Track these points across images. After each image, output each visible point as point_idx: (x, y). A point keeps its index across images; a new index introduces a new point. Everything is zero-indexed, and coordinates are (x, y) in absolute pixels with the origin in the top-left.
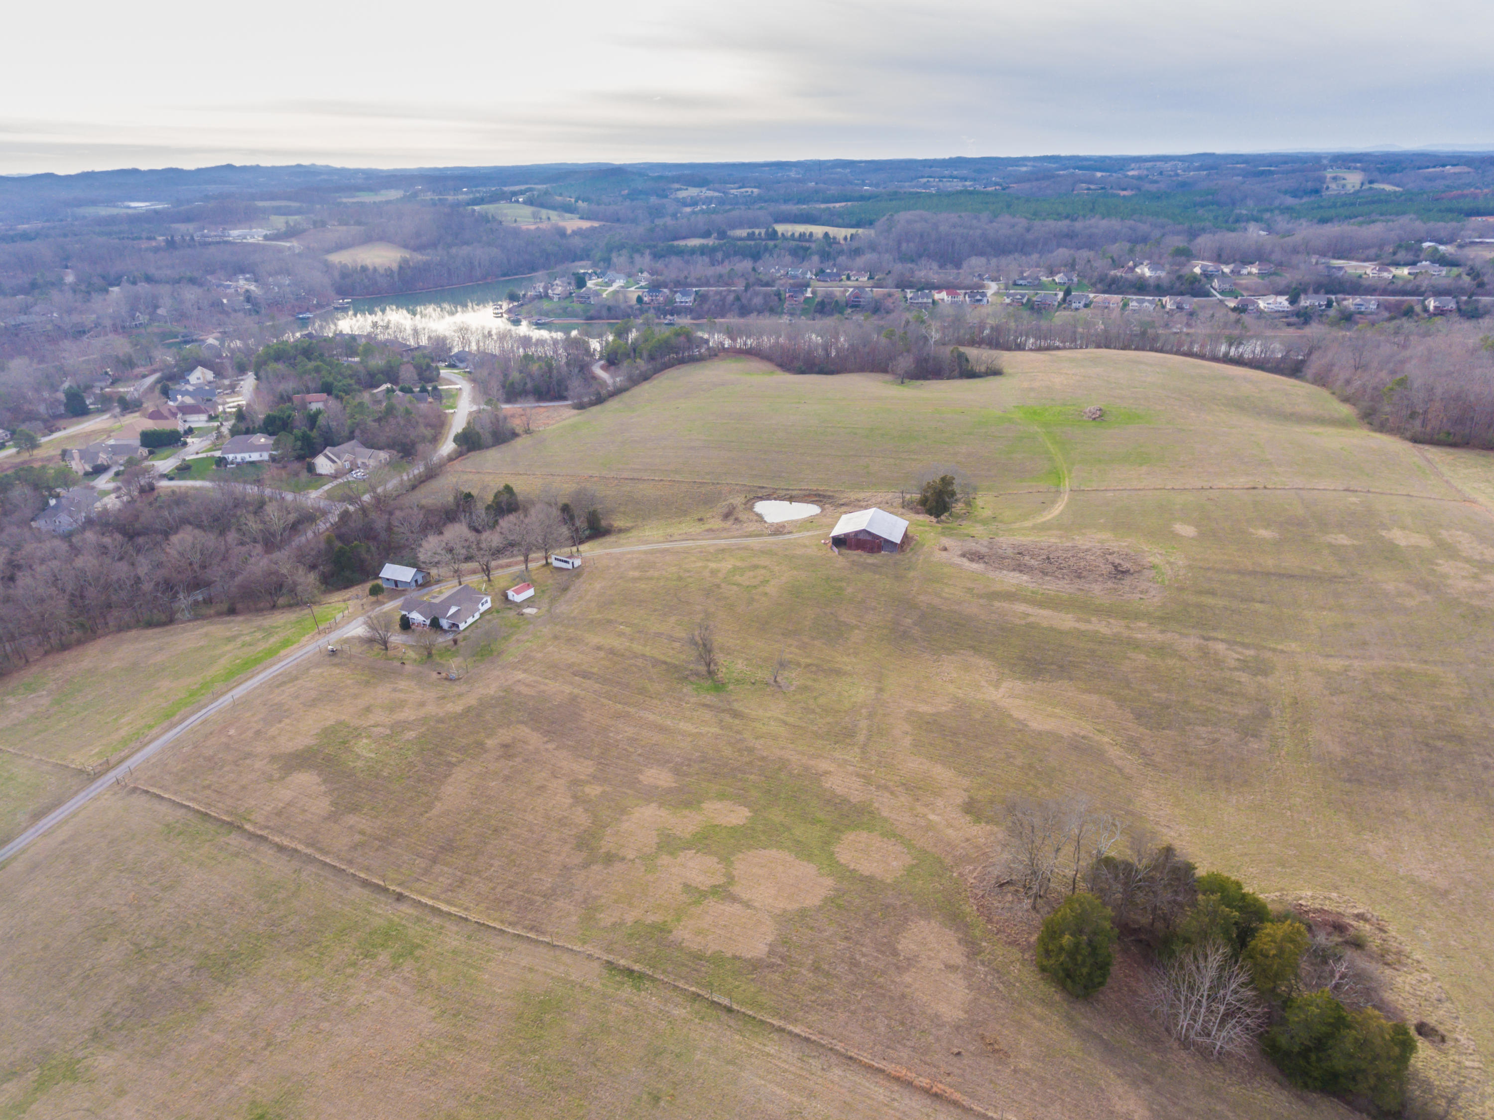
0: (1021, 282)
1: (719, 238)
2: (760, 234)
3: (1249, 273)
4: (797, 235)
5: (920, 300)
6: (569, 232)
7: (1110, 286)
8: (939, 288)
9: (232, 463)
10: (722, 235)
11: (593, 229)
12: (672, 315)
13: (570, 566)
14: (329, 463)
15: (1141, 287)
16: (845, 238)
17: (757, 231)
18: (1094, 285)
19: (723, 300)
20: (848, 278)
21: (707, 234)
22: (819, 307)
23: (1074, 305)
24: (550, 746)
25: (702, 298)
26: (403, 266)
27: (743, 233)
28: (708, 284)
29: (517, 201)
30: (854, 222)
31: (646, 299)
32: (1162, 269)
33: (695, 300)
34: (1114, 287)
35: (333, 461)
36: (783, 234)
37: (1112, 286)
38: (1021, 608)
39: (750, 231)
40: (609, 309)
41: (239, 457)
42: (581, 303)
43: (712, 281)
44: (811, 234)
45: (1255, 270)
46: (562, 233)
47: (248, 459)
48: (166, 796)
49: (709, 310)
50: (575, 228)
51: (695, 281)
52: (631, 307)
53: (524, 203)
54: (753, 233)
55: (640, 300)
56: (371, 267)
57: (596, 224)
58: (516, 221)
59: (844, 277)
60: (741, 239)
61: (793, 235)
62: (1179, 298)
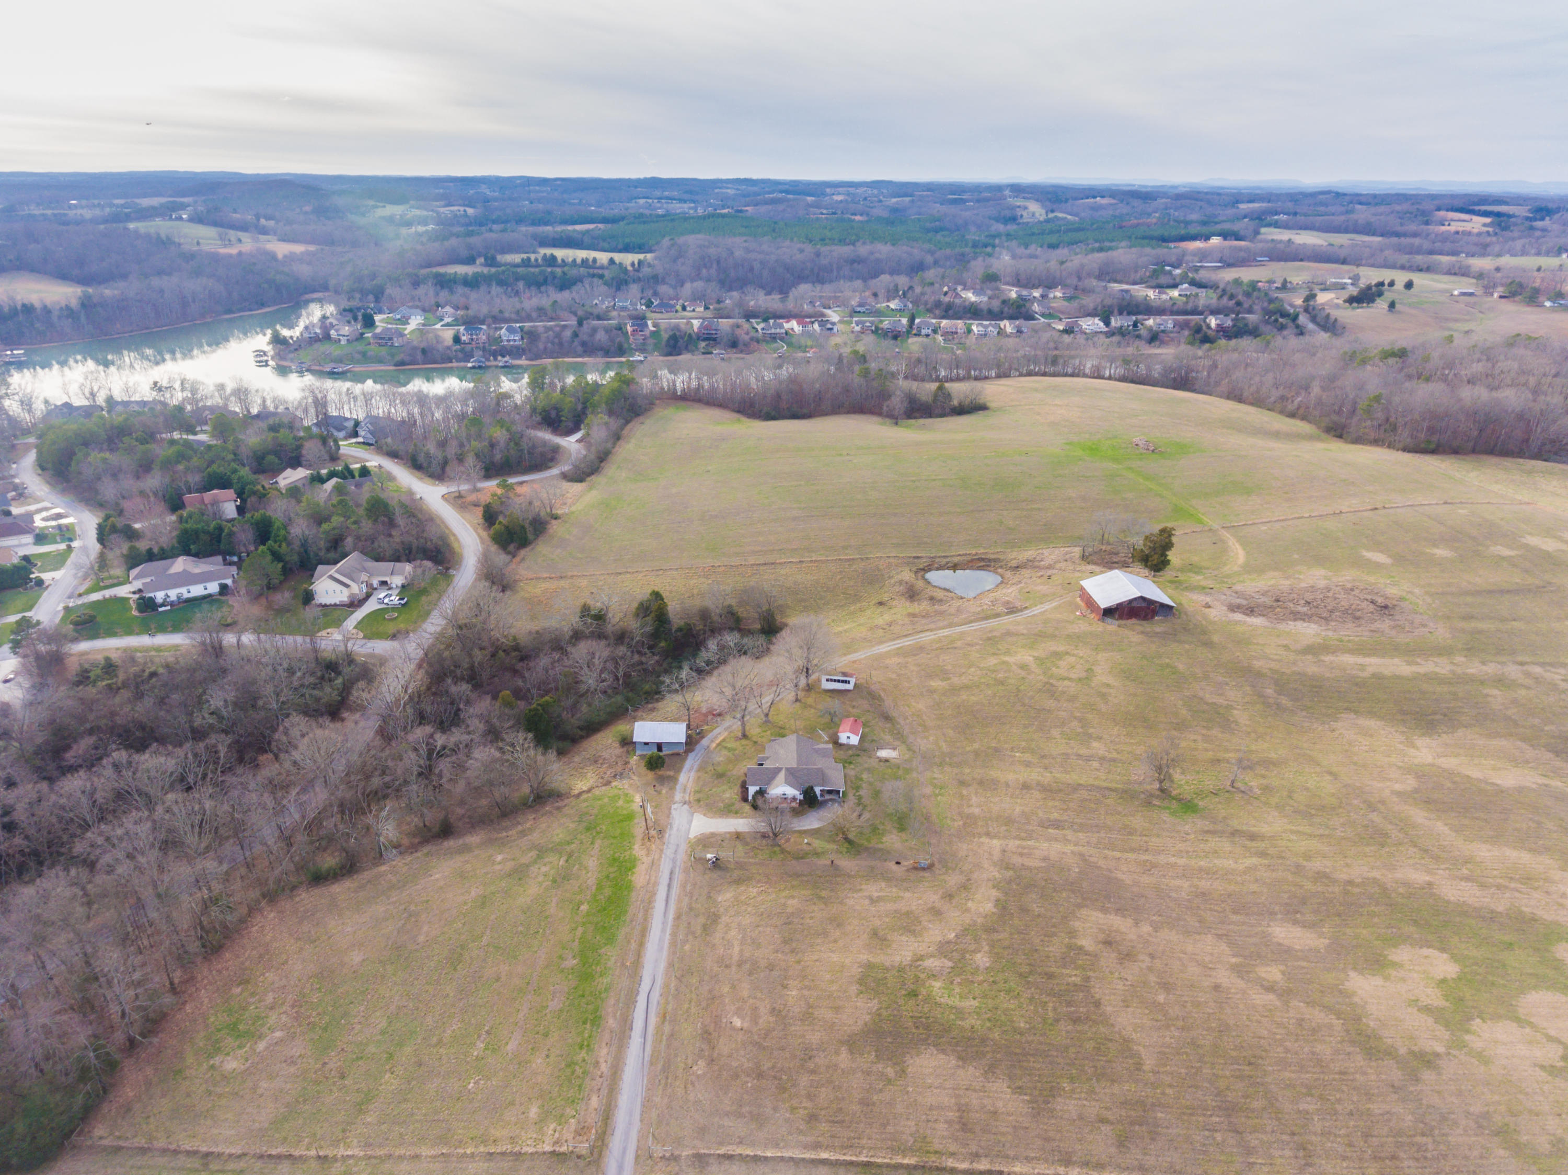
0: (859, 309)
1: (486, 265)
2: (536, 260)
3: (1055, 297)
4: (579, 261)
5: (773, 331)
6: (280, 256)
7: (946, 311)
8: (788, 316)
9: (163, 605)
10: (491, 261)
11: (307, 253)
12: (503, 356)
13: (850, 687)
14: (339, 587)
15: (974, 312)
16: (633, 264)
17: (533, 257)
18: (929, 311)
19: (558, 335)
20: (684, 308)
21: (470, 261)
22: (672, 342)
23: (924, 332)
24: (1146, 928)
25: (531, 336)
26: (87, 304)
27: (516, 258)
28: (529, 318)
29: (180, 219)
30: (620, 246)
31: (464, 338)
32: (985, 294)
33: (522, 338)
34: (951, 312)
35: (347, 586)
36: (563, 261)
37: (949, 311)
38: (1348, 659)
39: (525, 256)
40: (424, 351)
41: (173, 594)
42: (380, 345)
43: (534, 315)
44: (595, 260)
45: (1059, 294)
46: (273, 257)
47: (186, 595)
48: (769, 1154)
49: (545, 348)
50: (286, 252)
51: (513, 316)
52: (448, 348)
53: (191, 220)
54: (529, 259)
55: (457, 339)
56: (37, 304)
57: (312, 248)
58: (198, 243)
59: (679, 307)
60: (517, 266)
61: (574, 261)
62: (1017, 322)
